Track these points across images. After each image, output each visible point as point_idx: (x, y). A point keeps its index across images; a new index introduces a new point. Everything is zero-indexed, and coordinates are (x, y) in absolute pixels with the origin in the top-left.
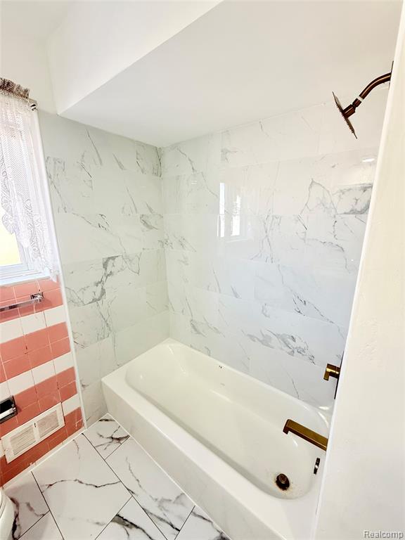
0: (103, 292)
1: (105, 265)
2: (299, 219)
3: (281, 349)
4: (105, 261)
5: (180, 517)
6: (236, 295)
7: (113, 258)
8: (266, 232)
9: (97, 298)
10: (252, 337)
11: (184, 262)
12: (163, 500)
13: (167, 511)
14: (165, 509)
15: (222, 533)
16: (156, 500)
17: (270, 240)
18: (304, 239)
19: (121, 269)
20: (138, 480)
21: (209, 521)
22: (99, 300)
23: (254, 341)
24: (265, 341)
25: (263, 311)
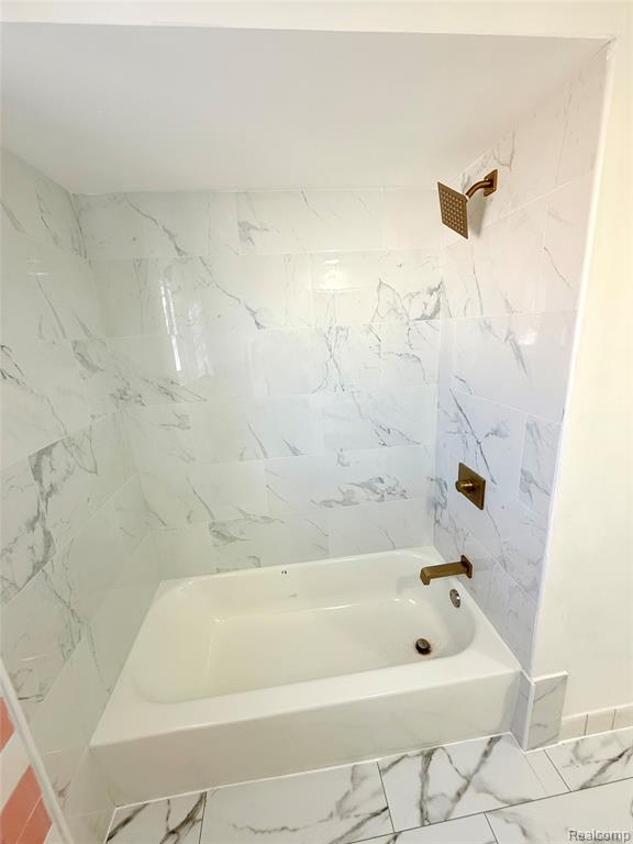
0: (48, 540)
1: (37, 471)
2: (370, 329)
3: (369, 500)
4: (34, 462)
5: (374, 795)
6: (295, 452)
7: (47, 451)
8: (330, 350)
9: (41, 559)
10: (327, 503)
11: (179, 426)
12: (340, 804)
13: (355, 808)
14: (350, 811)
15: (422, 753)
16: (331, 815)
17: (338, 361)
18: (379, 354)
19: (68, 472)
20: (283, 829)
21: (403, 757)
22: (44, 562)
23: (331, 507)
24: (347, 501)
25: (339, 460)
